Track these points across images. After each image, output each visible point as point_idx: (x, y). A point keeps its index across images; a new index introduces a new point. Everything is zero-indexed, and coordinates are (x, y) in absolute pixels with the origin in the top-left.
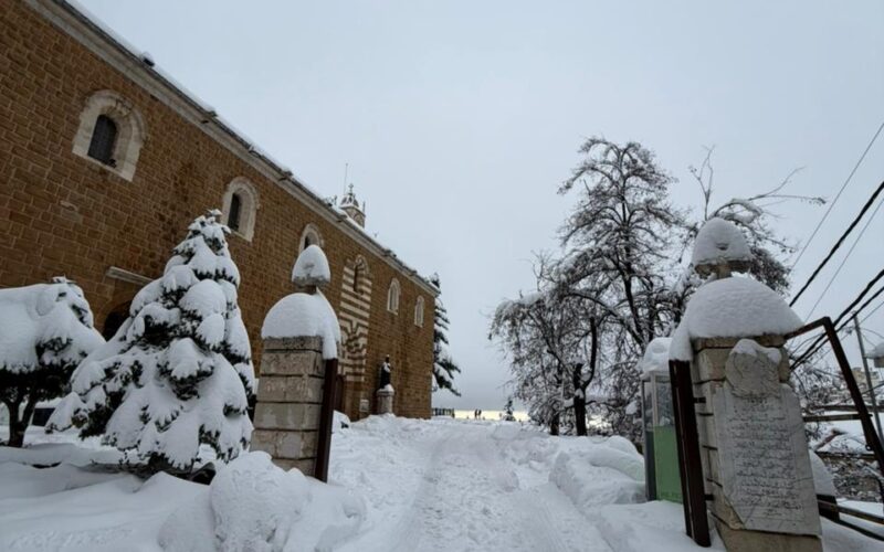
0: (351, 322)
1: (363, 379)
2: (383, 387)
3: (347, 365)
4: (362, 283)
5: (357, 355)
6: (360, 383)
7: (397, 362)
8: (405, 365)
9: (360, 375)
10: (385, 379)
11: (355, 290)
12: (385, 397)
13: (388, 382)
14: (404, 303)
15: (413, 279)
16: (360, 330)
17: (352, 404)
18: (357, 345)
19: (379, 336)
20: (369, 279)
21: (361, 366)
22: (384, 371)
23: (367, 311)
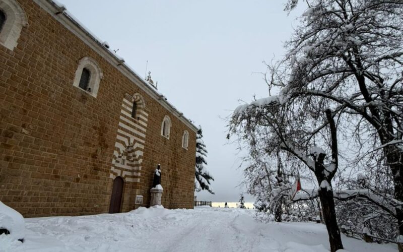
0: (129, 139)
1: (139, 180)
2: (155, 187)
3: (126, 170)
4: (140, 113)
5: (135, 163)
6: (136, 183)
7: (169, 170)
8: (175, 173)
9: (137, 177)
10: (156, 180)
11: (133, 116)
12: (156, 193)
13: (159, 183)
14: (174, 133)
15: (181, 119)
16: (137, 145)
17: (130, 199)
18: (134, 156)
19: (153, 151)
20: (145, 111)
21: (138, 171)
22: (156, 175)
23: (144, 133)
